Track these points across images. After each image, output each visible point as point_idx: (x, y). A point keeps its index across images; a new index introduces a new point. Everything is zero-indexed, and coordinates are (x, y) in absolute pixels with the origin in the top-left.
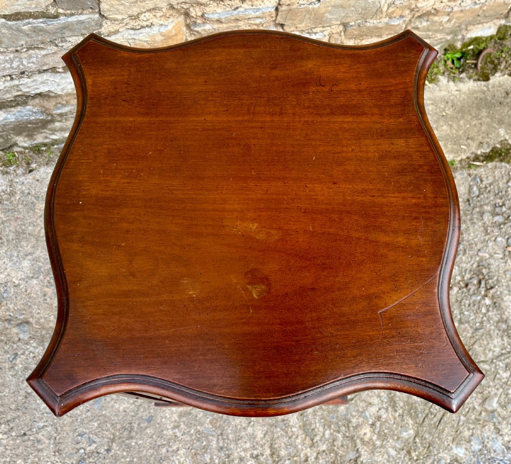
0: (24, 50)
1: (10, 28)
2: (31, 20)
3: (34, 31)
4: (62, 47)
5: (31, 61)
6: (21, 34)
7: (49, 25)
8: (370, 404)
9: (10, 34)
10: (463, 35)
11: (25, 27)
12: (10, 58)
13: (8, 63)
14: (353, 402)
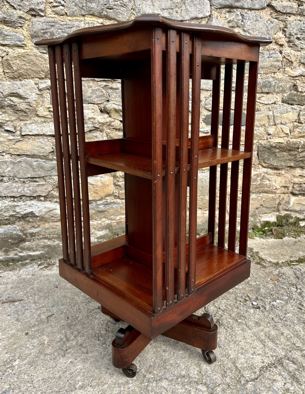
0: (28, 182)
1: (27, 162)
2: (39, 159)
3: (38, 167)
4: (48, 182)
5: (29, 189)
6: (31, 169)
7: (47, 163)
8: (275, 380)
9: (25, 167)
10: (259, 219)
11: (35, 163)
12: (18, 186)
13: (16, 188)
14: (258, 380)
